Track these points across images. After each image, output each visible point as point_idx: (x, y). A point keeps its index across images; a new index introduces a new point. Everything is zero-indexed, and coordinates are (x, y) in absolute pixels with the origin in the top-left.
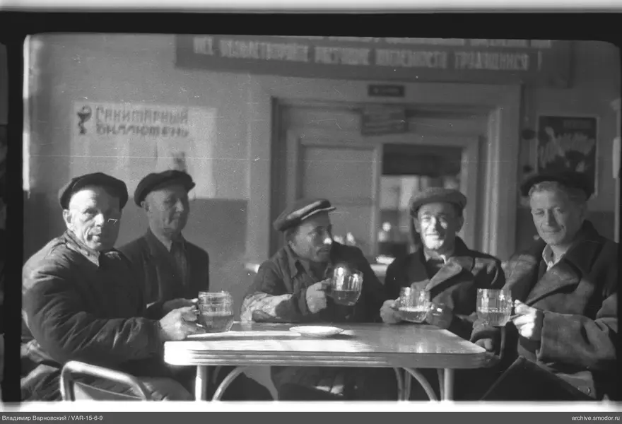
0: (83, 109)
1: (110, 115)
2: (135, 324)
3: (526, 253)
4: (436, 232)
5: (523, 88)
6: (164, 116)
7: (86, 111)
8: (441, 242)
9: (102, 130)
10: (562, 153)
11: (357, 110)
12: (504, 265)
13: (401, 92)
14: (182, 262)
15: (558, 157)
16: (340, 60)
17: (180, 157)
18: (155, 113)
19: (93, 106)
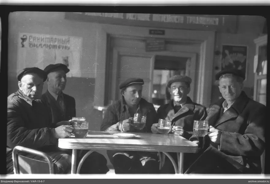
0: (24, 36)
1: (35, 39)
2: (43, 131)
3: (216, 104)
4: (178, 94)
5: (216, 33)
6: (59, 40)
7: (25, 37)
8: (180, 99)
9: (31, 46)
10: (232, 62)
11: (144, 40)
12: (207, 109)
13: (163, 33)
14: (62, 105)
15: (230, 63)
16: (137, 18)
17: (66, 59)
18: (55, 39)
19: (28, 35)
